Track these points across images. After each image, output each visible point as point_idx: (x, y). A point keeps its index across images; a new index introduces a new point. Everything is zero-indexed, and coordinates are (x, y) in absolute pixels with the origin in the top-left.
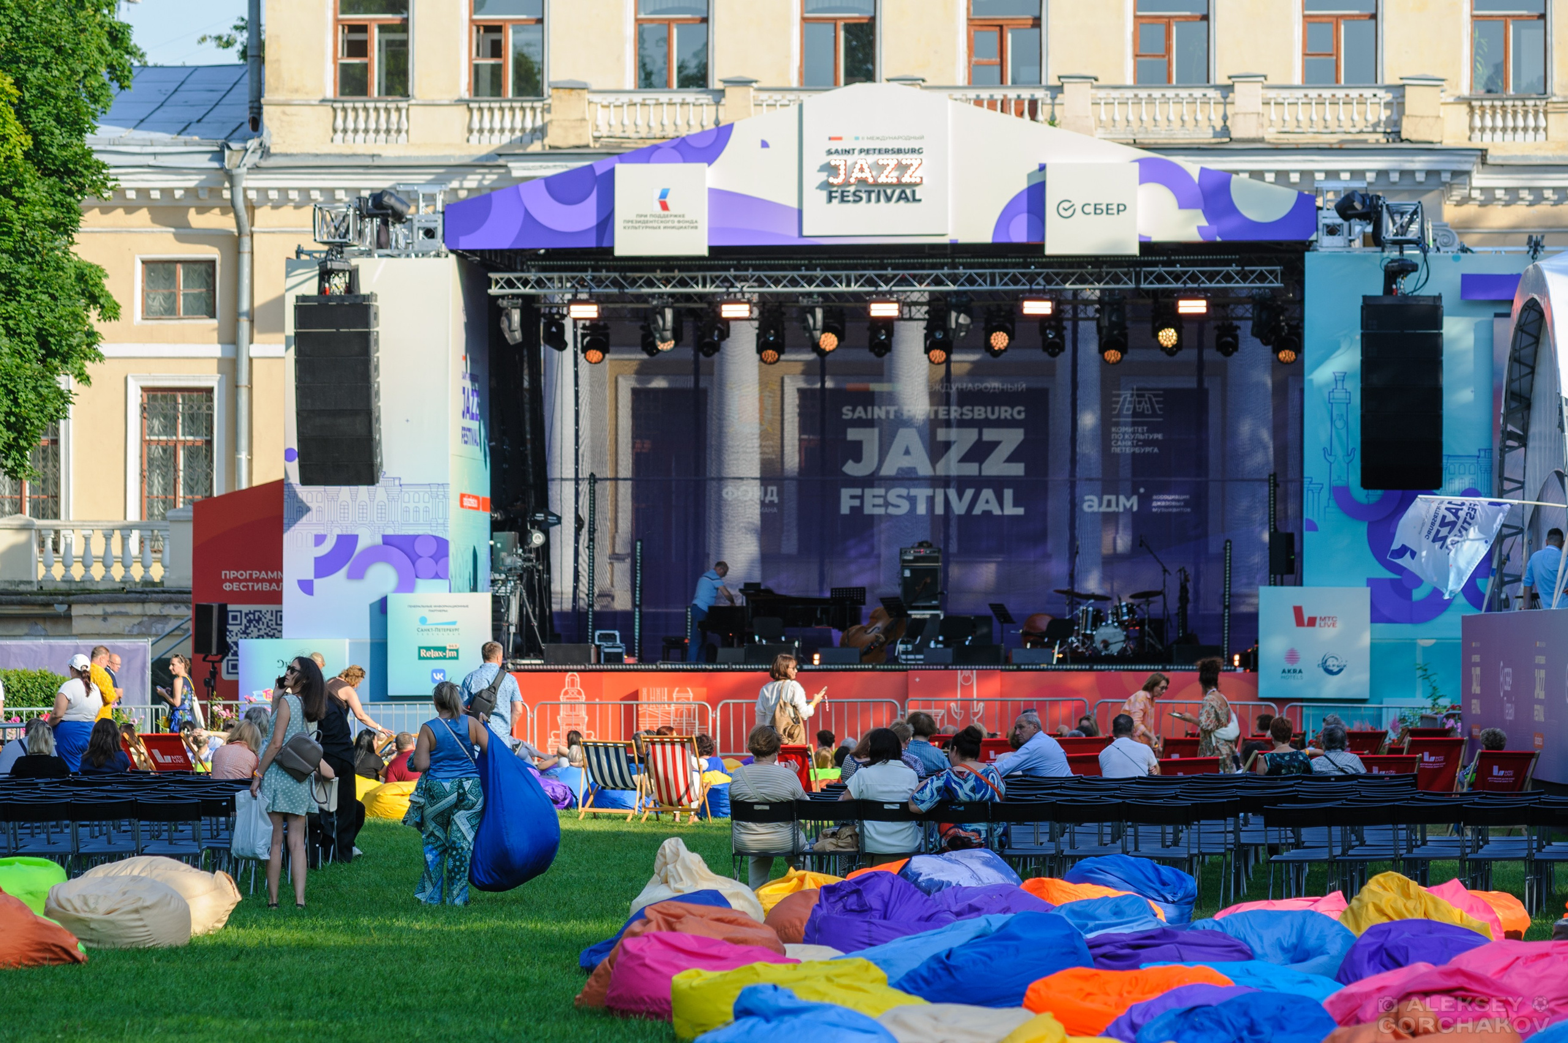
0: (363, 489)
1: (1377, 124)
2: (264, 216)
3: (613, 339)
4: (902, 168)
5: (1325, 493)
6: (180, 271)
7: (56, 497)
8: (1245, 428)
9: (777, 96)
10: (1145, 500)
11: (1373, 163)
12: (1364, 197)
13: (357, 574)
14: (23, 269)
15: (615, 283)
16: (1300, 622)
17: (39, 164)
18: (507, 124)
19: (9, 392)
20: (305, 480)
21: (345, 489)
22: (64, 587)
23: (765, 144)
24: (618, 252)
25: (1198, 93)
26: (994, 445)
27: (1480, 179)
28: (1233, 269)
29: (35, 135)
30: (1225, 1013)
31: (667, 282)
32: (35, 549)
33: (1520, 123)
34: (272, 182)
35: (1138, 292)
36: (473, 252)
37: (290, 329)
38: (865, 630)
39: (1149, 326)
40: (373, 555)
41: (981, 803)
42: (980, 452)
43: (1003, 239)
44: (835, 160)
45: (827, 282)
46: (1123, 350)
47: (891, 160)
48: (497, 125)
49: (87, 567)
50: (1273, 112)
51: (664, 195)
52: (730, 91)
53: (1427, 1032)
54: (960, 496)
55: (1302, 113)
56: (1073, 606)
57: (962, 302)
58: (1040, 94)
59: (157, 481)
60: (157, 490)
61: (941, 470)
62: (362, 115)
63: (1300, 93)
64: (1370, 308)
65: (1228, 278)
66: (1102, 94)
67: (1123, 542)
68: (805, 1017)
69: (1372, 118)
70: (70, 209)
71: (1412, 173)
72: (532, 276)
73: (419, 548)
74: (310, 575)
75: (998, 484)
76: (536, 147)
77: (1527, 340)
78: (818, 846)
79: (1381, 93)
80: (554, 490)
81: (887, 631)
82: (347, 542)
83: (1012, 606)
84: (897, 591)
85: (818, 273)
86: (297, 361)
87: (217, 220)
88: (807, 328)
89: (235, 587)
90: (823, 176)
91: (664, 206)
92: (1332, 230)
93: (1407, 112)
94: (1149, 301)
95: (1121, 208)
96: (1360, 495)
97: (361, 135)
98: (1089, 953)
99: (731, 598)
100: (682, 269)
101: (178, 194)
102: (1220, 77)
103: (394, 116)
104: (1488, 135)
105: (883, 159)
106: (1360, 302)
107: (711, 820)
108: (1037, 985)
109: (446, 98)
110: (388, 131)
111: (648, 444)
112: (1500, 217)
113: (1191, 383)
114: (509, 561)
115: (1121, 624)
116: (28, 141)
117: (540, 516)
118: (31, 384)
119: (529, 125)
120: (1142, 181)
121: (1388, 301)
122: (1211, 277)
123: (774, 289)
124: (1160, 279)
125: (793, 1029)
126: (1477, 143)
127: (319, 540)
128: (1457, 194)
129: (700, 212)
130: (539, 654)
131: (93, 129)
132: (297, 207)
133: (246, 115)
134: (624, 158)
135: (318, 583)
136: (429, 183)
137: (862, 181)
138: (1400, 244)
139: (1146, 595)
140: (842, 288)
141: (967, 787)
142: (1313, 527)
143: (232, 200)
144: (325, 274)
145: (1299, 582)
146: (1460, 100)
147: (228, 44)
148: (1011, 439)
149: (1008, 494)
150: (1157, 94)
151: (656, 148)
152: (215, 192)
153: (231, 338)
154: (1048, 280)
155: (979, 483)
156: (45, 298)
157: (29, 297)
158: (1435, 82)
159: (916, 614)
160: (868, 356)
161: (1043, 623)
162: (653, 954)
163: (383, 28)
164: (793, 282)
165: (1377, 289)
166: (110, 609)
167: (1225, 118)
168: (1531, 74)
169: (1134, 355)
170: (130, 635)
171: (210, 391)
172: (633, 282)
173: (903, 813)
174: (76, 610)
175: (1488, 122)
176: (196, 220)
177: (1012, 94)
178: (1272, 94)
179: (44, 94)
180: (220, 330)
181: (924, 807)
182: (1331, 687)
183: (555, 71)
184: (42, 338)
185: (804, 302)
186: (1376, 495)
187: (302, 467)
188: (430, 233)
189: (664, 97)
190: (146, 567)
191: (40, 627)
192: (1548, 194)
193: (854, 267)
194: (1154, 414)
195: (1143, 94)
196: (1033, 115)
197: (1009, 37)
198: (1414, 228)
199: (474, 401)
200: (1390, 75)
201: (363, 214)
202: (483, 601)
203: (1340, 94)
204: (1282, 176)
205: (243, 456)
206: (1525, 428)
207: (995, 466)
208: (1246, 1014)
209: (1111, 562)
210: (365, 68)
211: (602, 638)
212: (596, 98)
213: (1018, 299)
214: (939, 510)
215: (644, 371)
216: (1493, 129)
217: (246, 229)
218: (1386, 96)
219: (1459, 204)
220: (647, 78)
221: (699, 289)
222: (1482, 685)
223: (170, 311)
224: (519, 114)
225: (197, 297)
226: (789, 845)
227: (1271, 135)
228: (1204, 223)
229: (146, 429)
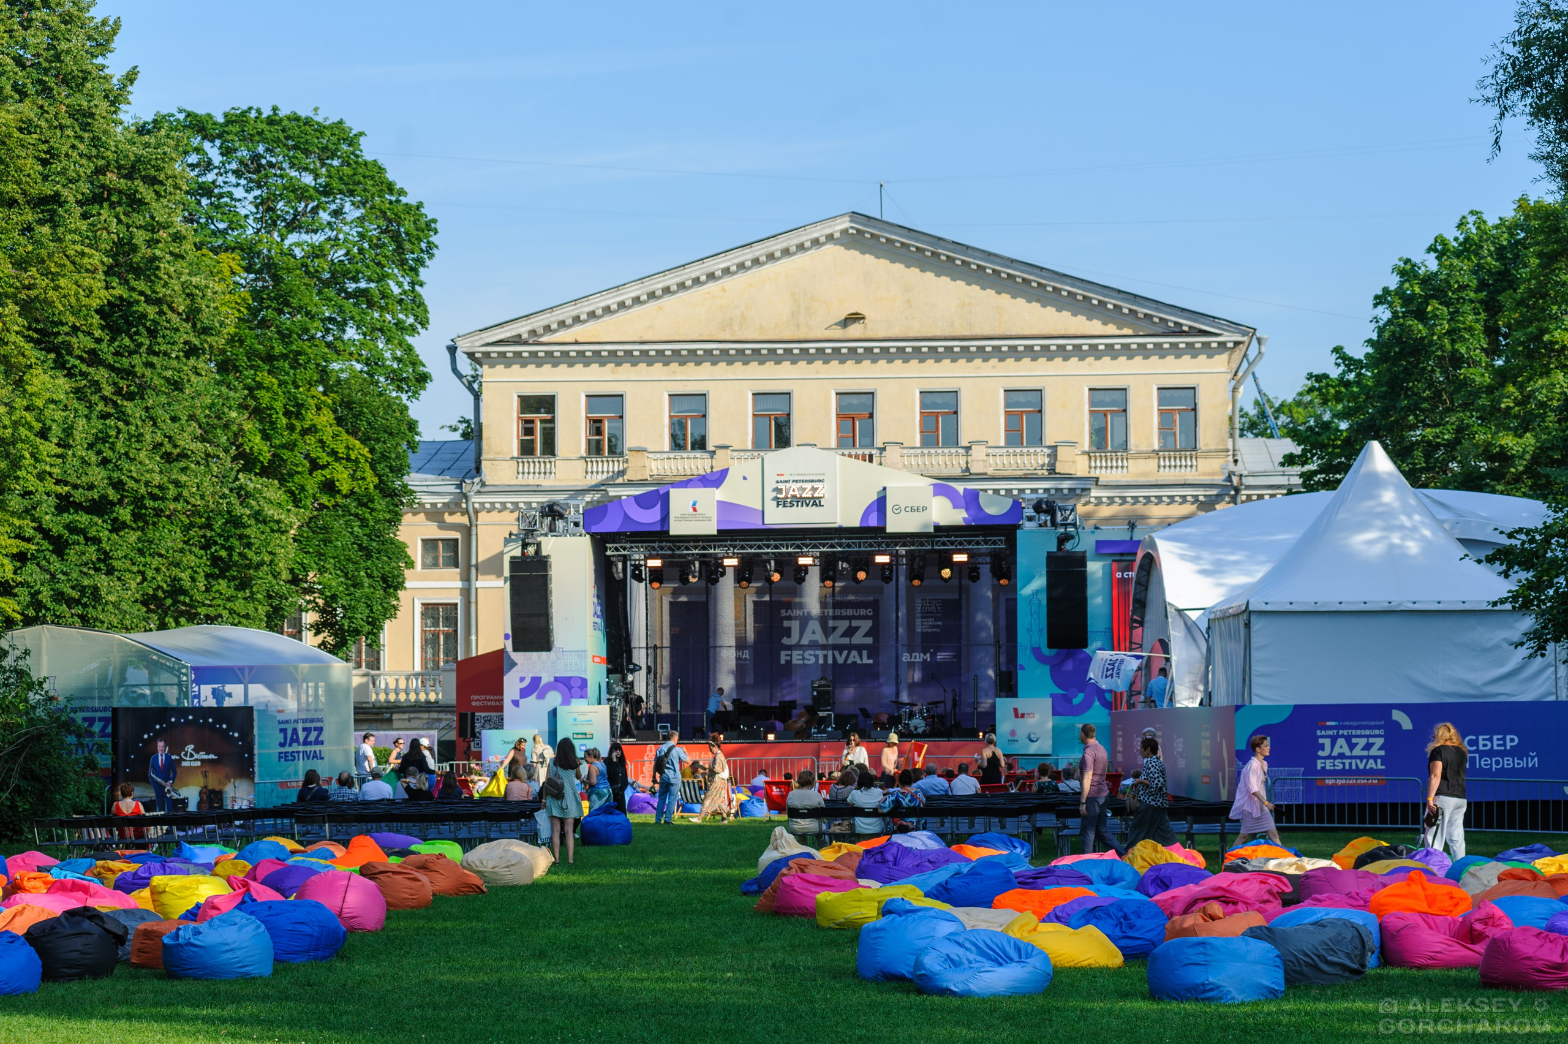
0: (544, 654)
1: (1043, 465)
2: (482, 516)
3: (665, 577)
4: (814, 489)
5: (1028, 651)
6: (440, 545)
7: (378, 660)
8: (979, 617)
9: (742, 454)
10: (933, 655)
11: (1042, 485)
12: (1047, 502)
13: (541, 696)
14: (374, 544)
15: (670, 548)
16: (1016, 716)
17: (382, 491)
18: (605, 469)
19: (368, 606)
20: (515, 649)
21: (535, 654)
22: (385, 705)
23: (745, 478)
24: (672, 533)
25: (953, 450)
26: (857, 628)
27: (1095, 493)
28: (980, 538)
29: (380, 477)
30: (1111, 910)
31: (696, 548)
32: (371, 686)
33: (1114, 464)
34: (487, 499)
35: (933, 551)
36: (597, 534)
37: (507, 572)
38: (796, 722)
39: (936, 568)
40: (549, 687)
41: (914, 808)
42: (850, 632)
43: (865, 525)
44: (780, 486)
45: (776, 547)
46: (922, 580)
47: (809, 486)
48: (600, 469)
49: (397, 694)
50: (991, 460)
51: (694, 504)
52: (718, 452)
53: (1220, 918)
54: (841, 654)
55: (1005, 460)
56: (899, 709)
57: (845, 557)
58: (874, 452)
59: (430, 651)
60: (429, 655)
61: (831, 641)
62: (532, 465)
63: (1004, 450)
64: (1050, 557)
65: (978, 543)
66: (905, 451)
67: (917, 676)
68: (919, 913)
69: (1040, 462)
70: (396, 513)
71: (1062, 489)
72: (628, 545)
73: (572, 683)
74: (517, 697)
75: (859, 648)
76: (620, 480)
77: (1144, 573)
78: (831, 830)
79: (1045, 450)
80: (635, 653)
81: (807, 722)
82: (536, 681)
83: (869, 708)
84: (809, 702)
85: (772, 542)
86: (511, 590)
87: (459, 519)
88: (766, 570)
89: (478, 704)
90: (774, 494)
91: (695, 510)
92: (1030, 519)
93: (1059, 458)
94: (936, 555)
95: (924, 509)
96: (1046, 651)
97: (531, 475)
98: (1016, 881)
99: (725, 707)
100: (703, 541)
101: (439, 506)
102: (964, 442)
103: (548, 465)
104: (1098, 471)
105: (804, 485)
106: (1045, 555)
107: (740, 818)
108: (998, 897)
109: (574, 456)
110: (545, 473)
111: (678, 629)
112: (1105, 511)
113: (956, 596)
114: (617, 689)
115: (923, 718)
116: (376, 480)
117: (631, 666)
118: (379, 601)
119: (616, 469)
120: (935, 495)
121: (1060, 554)
122: (969, 543)
123: (750, 551)
124: (944, 544)
125: (914, 920)
126: (1092, 474)
127: (522, 679)
128: (1083, 500)
129: (713, 513)
130: (632, 736)
131: (408, 474)
132: (500, 511)
133: (473, 465)
134: (674, 485)
135: (522, 701)
136: (566, 499)
137: (794, 496)
138: (1066, 525)
139: (936, 703)
140: (784, 550)
141: (907, 800)
142: (1023, 668)
143: (467, 508)
144: (525, 546)
145: (1015, 695)
146: (1084, 453)
147: (455, 430)
148: (866, 625)
149: (865, 653)
150: (933, 451)
151: (690, 480)
152: (458, 505)
153: (466, 578)
154: (888, 545)
155: (850, 648)
156: (385, 558)
157: (377, 558)
158: (1073, 444)
159: (821, 714)
160: (793, 584)
161: (884, 718)
162: (797, 884)
163: (543, 421)
164: (760, 547)
165: (1054, 548)
166: (412, 715)
167: (967, 463)
168: (1119, 440)
169: (926, 582)
170: (422, 729)
171: (456, 605)
172: (679, 548)
173: (875, 813)
174: (395, 716)
175: (1098, 464)
176: (448, 519)
177: (860, 452)
178: (990, 451)
179: (384, 457)
180: (461, 574)
181: (885, 811)
182: (1033, 749)
183: (630, 440)
184: (384, 579)
185: (765, 557)
186: (1054, 651)
187: (514, 643)
188: (576, 524)
189: (685, 455)
190: (427, 694)
191: (374, 725)
192: (1129, 499)
193: (791, 540)
194: (938, 612)
195: (926, 451)
196: (871, 460)
197: (857, 423)
198: (1071, 517)
199: (599, 609)
200: (1049, 440)
201: (543, 515)
202: (605, 709)
203: (1025, 450)
204: (1009, 491)
205: (473, 637)
206: (1143, 617)
207: (858, 639)
208: (1121, 910)
209: (912, 686)
210: (532, 441)
211: (661, 727)
212: (651, 456)
213: (873, 554)
214: (830, 661)
215: (676, 593)
216: (1101, 467)
217: (474, 523)
218: (1047, 451)
219: (1084, 505)
220: (677, 444)
221: (712, 551)
222: (1123, 746)
223: (435, 565)
224: (611, 464)
225: (449, 557)
226: (817, 830)
227: (990, 471)
228: (966, 516)
229: (424, 625)
